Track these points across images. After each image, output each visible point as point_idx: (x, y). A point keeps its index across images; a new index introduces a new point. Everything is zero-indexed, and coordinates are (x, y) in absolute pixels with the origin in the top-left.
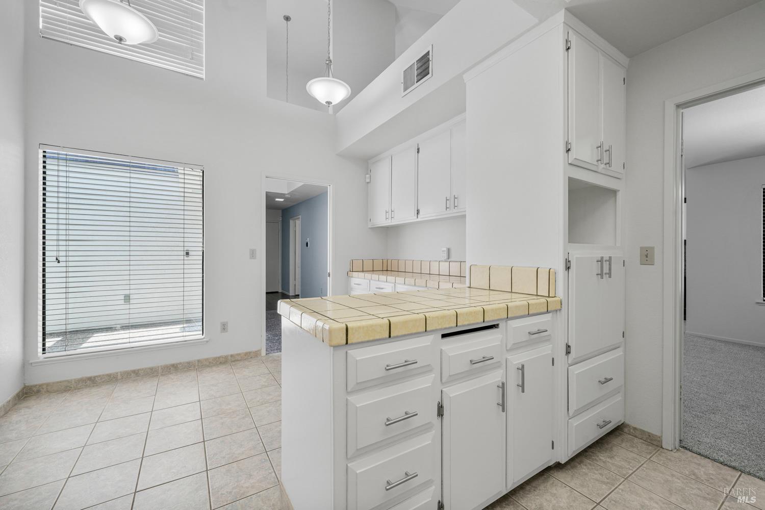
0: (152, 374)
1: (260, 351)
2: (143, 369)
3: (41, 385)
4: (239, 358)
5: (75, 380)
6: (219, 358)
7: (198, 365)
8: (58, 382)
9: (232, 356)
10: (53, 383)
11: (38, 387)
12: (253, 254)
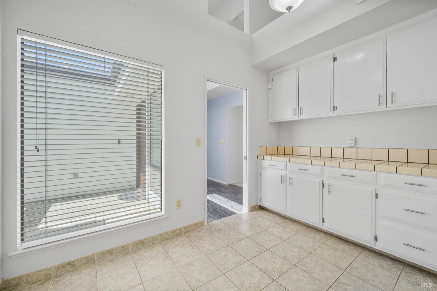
0: (124, 251)
1: (203, 221)
2: (116, 248)
3: (20, 278)
4: (190, 229)
5: (55, 267)
6: (175, 231)
7: (160, 239)
8: (38, 272)
9: (184, 228)
10: (34, 273)
11: (17, 279)
12: (199, 142)
